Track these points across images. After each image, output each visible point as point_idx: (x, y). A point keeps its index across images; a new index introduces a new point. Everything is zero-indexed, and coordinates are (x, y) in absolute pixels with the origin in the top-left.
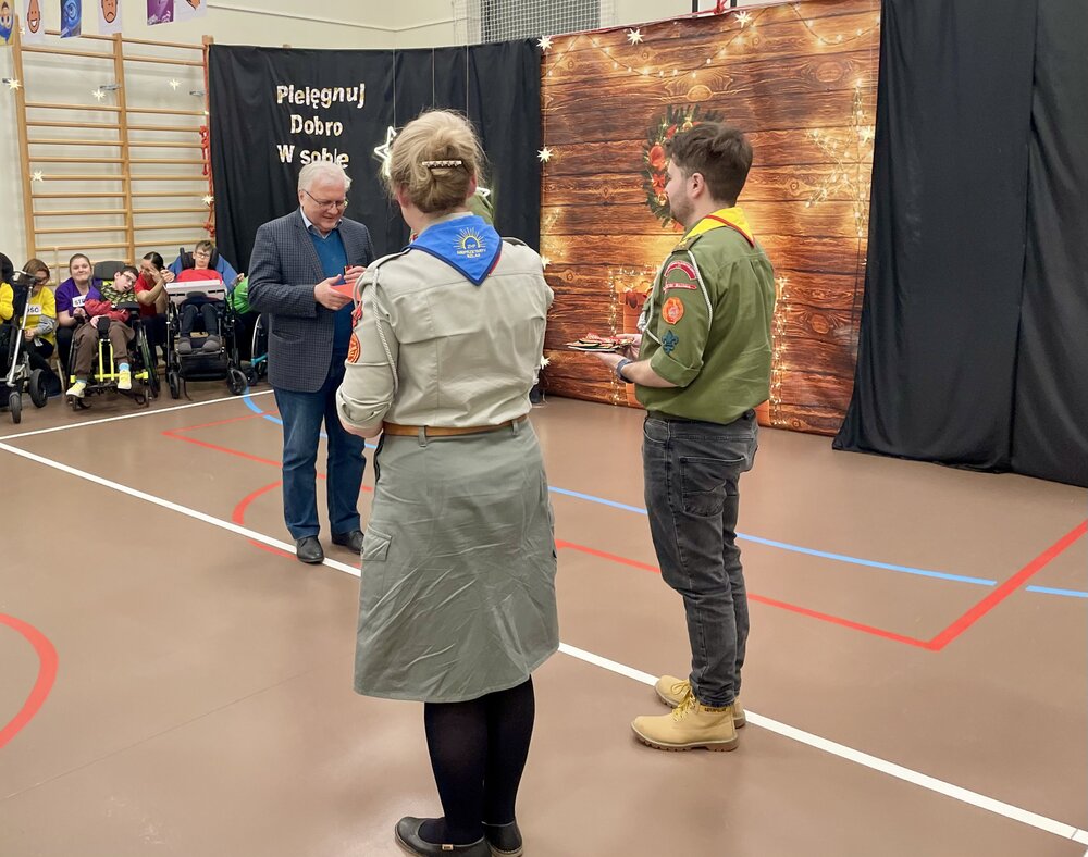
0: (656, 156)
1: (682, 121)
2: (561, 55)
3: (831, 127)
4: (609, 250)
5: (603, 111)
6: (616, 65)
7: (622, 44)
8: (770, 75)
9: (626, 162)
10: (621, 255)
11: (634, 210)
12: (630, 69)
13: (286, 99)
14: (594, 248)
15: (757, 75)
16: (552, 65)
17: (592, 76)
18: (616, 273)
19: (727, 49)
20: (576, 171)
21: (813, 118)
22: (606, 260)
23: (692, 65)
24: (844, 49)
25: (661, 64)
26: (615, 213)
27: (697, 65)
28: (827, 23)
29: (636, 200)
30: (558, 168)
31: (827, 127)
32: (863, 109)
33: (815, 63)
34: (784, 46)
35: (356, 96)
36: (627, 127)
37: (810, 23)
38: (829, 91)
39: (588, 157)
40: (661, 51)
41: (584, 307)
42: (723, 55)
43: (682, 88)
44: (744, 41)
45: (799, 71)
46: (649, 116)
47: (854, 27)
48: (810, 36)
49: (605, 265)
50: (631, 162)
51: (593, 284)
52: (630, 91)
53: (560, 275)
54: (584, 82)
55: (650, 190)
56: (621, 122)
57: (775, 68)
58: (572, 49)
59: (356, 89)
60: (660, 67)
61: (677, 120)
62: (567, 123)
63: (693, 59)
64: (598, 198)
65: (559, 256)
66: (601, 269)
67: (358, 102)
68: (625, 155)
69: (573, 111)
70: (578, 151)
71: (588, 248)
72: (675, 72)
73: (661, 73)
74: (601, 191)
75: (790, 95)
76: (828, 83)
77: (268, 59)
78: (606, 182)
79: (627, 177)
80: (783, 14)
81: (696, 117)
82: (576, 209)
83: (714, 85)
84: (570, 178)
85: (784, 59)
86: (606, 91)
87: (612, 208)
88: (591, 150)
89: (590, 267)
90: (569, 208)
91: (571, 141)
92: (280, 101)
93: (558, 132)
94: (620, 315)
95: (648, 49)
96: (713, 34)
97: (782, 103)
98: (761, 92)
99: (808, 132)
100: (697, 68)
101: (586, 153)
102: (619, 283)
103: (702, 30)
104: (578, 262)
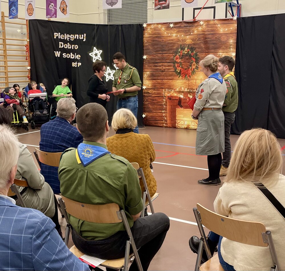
0: (177, 58)
1: (184, 49)
2: (149, 29)
3: (224, 52)
4: (163, 84)
5: (162, 45)
6: (166, 33)
7: (168, 27)
8: (209, 38)
9: (168, 60)
10: (167, 85)
11: (171, 73)
12: (170, 34)
13: (57, 37)
14: (159, 84)
15: (205, 38)
16: (147, 32)
17: (159, 35)
18: (165, 90)
19: (196, 31)
20: (154, 62)
21: (220, 50)
22: (162, 87)
23: (187, 34)
24: (228, 33)
25: (178, 33)
26: (165, 74)
27: (188, 34)
28: (223, 26)
29: (171, 70)
30: (148, 61)
31: (223, 52)
32: (232, 48)
33: (220, 36)
34: (212, 31)
35: (83, 37)
36: (169, 50)
37: (219, 25)
38: (224, 43)
39: (157, 58)
40: (179, 30)
41: (156, 100)
42: (196, 32)
43: (184, 40)
44: (201, 29)
45: (216, 37)
46: (175, 47)
47: (230, 27)
48: (219, 29)
49: (162, 88)
50: (170, 60)
51: (158, 93)
52: (170, 40)
53: (149, 91)
54: (156, 37)
55: (175, 67)
56: (167, 49)
57: (210, 36)
58: (152, 28)
59: (82, 35)
60: (178, 34)
61: (183, 49)
62: (151, 48)
63: (187, 33)
64: (160, 70)
65: (148, 86)
66: (161, 89)
67: (83, 39)
68: (168, 58)
69: (153, 45)
70: (154, 56)
71: (157, 84)
72: (183, 36)
73: (179, 36)
74: (161, 68)
75: (214, 44)
76: (224, 41)
77: (51, 24)
78: (162, 65)
79: (169, 64)
80: (212, 22)
81: (188, 48)
82: (154, 73)
83: (193, 40)
84: (152, 64)
85: (213, 34)
86: (163, 40)
87: (164, 72)
88: (158, 56)
89: (158, 89)
90: (152, 72)
91: (153, 53)
92: (55, 38)
93: (148, 51)
94: (166, 102)
95: (175, 29)
96: (193, 26)
97: (211, 46)
98: (206, 42)
99: (218, 53)
100: (188, 35)
101: (157, 57)
102: (166, 93)
103: (190, 25)
104: (154, 87)
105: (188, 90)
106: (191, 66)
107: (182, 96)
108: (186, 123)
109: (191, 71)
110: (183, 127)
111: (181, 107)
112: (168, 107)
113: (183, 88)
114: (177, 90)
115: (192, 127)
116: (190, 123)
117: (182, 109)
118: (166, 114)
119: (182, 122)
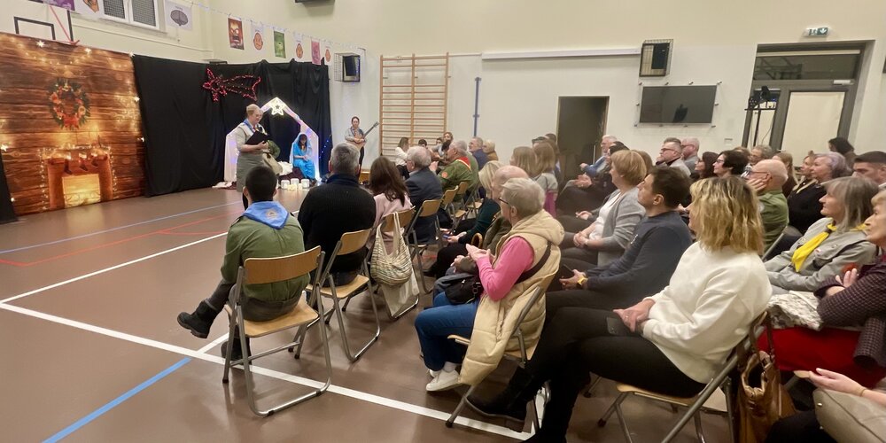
0: (54, 98)
1: (64, 85)
4: (37, 140)
6: (27, 54)
7: (30, 45)
8: (98, 73)
9: (39, 99)
10: (43, 142)
11: (47, 121)
12: (35, 57)
14: (28, 139)
15: (92, 72)
18: (42, 150)
19: (79, 60)
21: (117, 91)
22: (35, 145)
23: (64, 62)
24: (122, 70)
26: (37, 122)
28: (115, 60)
29: (47, 117)
31: (121, 95)
32: (132, 91)
33: (114, 73)
34: (102, 64)
36: (38, 84)
37: (110, 58)
39: (18, 95)
40: (49, 53)
41: (25, 168)
43: (61, 71)
44: (86, 58)
45: (108, 74)
46: (48, 81)
48: (111, 63)
49: (36, 147)
50: (42, 100)
51: (28, 157)
52: (36, 67)
53: (11, 154)
54: (10, 58)
55: (54, 113)
56: (34, 81)
57: (99, 71)
60: (50, 60)
61: (62, 84)
63: (65, 60)
64: (27, 115)
65: (9, 145)
66: (33, 149)
68: (38, 96)
70: (11, 92)
71: (24, 139)
72: (58, 64)
73: (51, 63)
74: (28, 112)
75: (107, 82)
78: (30, 108)
79: (41, 106)
80: (99, 52)
81: (69, 84)
82: (15, 121)
83: (75, 72)
84: (9, 105)
85: (103, 69)
86: (24, 66)
87: (35, 120)
88: (19, 92)
89: (27, 149)
90: (11, 120)
94: (46, 169)
95: (43, 51)
96: (71, 52)
97: (103, 84)
98: (95, 79)
100: (66, 64)
101: (17, 93)
102: (44, 155)
103: (67, 49)
104: (20, 146)
105: (78, 147)
106: (77, 111)
107: (69, 157)
108: (82, 196)
109: (78, 119)
110: (77, 203)
111: (71, 173)
112: (50, 178)
113: (69, 145)
114: (62, 148)
115: (91, 200)
116: (88, 196)
117: (72, 177)
118: (46, 190)
119: (75, 197)
